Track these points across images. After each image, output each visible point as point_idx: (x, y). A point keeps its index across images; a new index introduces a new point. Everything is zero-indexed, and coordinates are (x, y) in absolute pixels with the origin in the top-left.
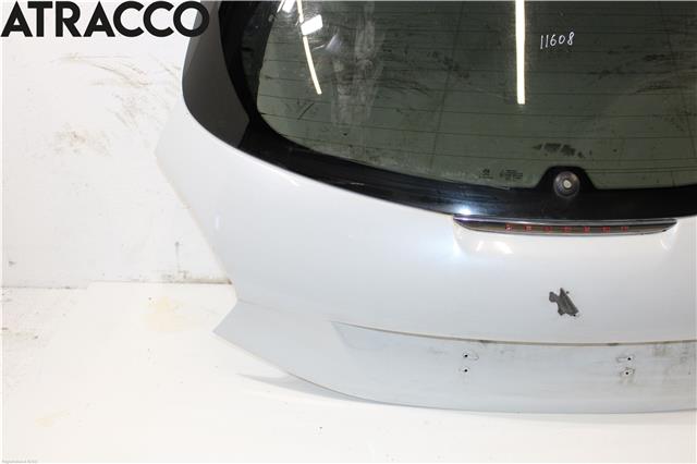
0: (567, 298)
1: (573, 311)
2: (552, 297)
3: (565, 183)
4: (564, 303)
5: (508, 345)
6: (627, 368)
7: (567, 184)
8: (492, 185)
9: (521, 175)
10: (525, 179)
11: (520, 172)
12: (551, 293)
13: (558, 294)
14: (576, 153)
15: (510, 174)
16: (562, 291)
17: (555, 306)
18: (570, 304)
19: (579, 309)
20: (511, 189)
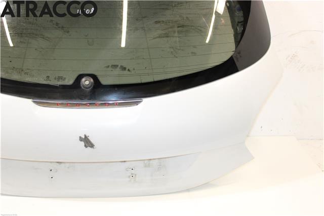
0: (88, 139)
1: (92, 146)
2: (81, 139)
3: (86, 82)
4: (87, 142)
5: (72, 164)
6: (132, 174)
7: (87, 83)
8: (50, 84)
9: (65, 78)
10: (66, 80)
11: (64, 77)
12: (80, 137)
13: (83, 137)
14: (127, 69)
15: (60, 78)
16: (85, 136)
17: (83, 143)
18: (90, 142)
19: (95, 144)
20: (60, 85)
